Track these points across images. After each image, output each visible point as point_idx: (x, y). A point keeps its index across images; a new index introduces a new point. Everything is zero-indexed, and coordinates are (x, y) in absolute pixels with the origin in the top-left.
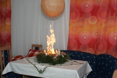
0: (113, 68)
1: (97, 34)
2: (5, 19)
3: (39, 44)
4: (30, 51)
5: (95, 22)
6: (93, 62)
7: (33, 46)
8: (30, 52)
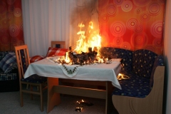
0: (153, 66)
1: (133, 24)
2: (13, 10)
3: (60, 40)
4: (49, 49)
5: (130, 9)
6: (128, 59)
7: (52, 42)
8: (50, 51)
